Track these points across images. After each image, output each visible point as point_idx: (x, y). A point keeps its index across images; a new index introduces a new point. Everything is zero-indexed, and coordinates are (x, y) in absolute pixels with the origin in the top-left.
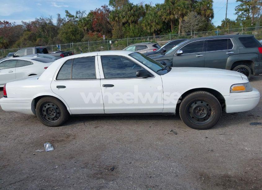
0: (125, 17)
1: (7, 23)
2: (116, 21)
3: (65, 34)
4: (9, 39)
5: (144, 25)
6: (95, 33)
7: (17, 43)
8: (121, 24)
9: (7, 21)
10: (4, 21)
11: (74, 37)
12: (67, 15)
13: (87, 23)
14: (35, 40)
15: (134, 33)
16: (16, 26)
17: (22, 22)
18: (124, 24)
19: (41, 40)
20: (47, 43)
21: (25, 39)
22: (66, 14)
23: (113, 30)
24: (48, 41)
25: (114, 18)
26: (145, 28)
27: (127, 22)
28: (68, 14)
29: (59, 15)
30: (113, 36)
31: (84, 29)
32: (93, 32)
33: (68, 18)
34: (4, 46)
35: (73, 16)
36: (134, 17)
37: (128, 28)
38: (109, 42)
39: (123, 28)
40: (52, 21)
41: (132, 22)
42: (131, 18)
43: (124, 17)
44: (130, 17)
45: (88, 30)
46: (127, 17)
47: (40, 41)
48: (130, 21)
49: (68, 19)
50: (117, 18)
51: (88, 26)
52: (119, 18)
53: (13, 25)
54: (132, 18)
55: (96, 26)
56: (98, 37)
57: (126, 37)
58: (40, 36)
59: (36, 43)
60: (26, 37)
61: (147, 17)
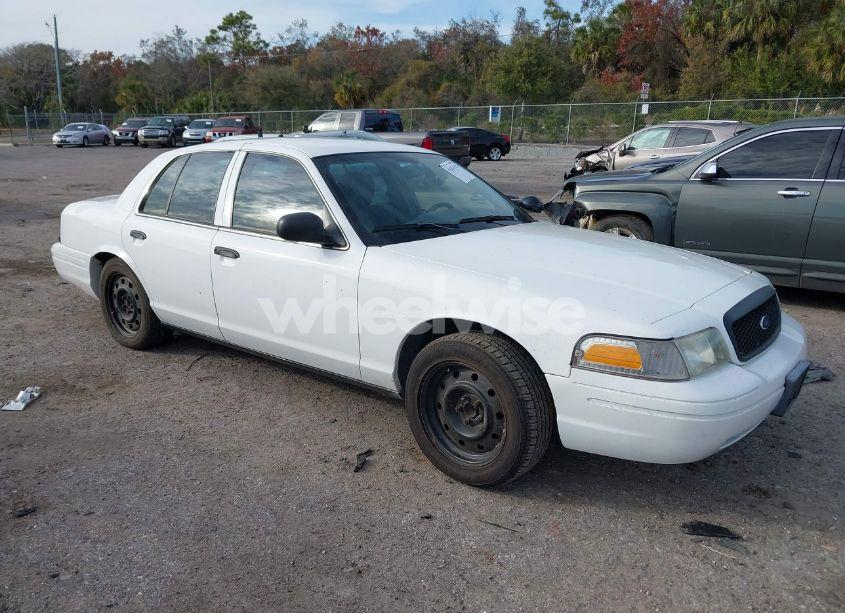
0: (740, 20)
1: (375, 32)
2: (707, 36)
3: (502, 73)
4: (372, 79)
5: (813, 51)
6: (624, 74)
7: (387, 91)
8: (723, 46)
9: (377, 27)
10: (367, 29)
11: (528, 85)
12: (547, 12)
13: (603, 39)
14: (437, 87)
15: (764, 81)
16: (399, 43)
17: (417, 31)
18: (733, 46)
19: (449, 88)
20: (467, 98)
21: (409, 83)
22: (545, 7)
23: (687, 66)
24: (469, 91)
25: (699, 22)
26: (813, 66)
27: (747, 38)
28: (554, 8)
29: (522, 12)
30: (682, 88)
31: (590, 60)
32: (618, 70)
33: (549, 19)
34: (354, 99)
35: (566, 16)
36: (777, 20)
37: (742, 62)
38: (640, 106)
39: (727, 62)
40: (497, 29)
41: (766, 40)
42: (766, 25)
43: (735, 21)
44: (764, 20)
45: (602, 64)
46: (747, 22)
47: (448, 91)
48: (756, 37)
49: (547, 25)
50: (709, 25)
51: (604, 49)
52: (718, 25)
53: (391, 38)
54: (769, 27)
55: (631, 52)
56: (630, 89)
57: (733, 96)
58: (453, 76)
59: (436, 98)
60: (413, 76)
61: (833, 20)
